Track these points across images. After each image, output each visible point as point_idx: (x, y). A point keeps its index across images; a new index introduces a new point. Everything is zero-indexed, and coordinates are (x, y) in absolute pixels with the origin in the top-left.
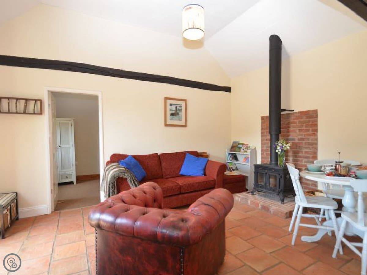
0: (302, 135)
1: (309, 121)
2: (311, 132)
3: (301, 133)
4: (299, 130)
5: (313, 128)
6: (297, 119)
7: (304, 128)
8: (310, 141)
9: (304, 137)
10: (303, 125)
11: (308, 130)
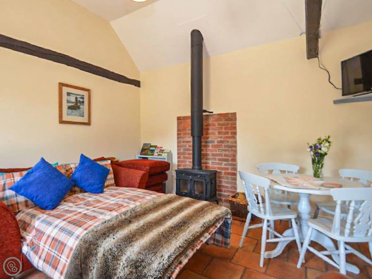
0: (221, 137)
1: (228, 124)
2: (230, 135)
3: (221, 136)
4: (219, 132)
5: (232, 131)
6: (216, 121)
7: (223, 130)
8: (230, 144)
9: (223, 140)
10: (222, 128)
11: (227, 133)
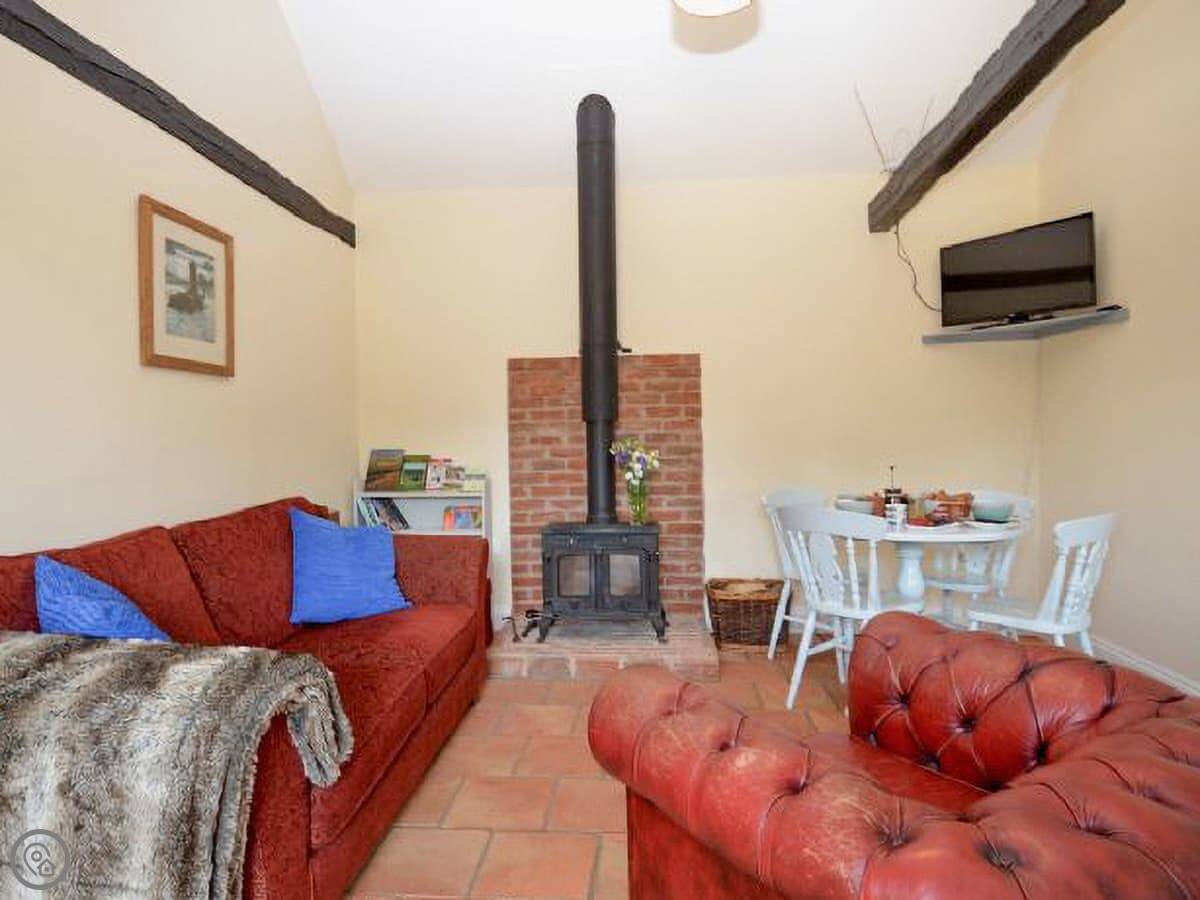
1: (676, 386)
2: (683, 418)
3: (655, 419)
7: (663, 404)
9: (662, 431)
